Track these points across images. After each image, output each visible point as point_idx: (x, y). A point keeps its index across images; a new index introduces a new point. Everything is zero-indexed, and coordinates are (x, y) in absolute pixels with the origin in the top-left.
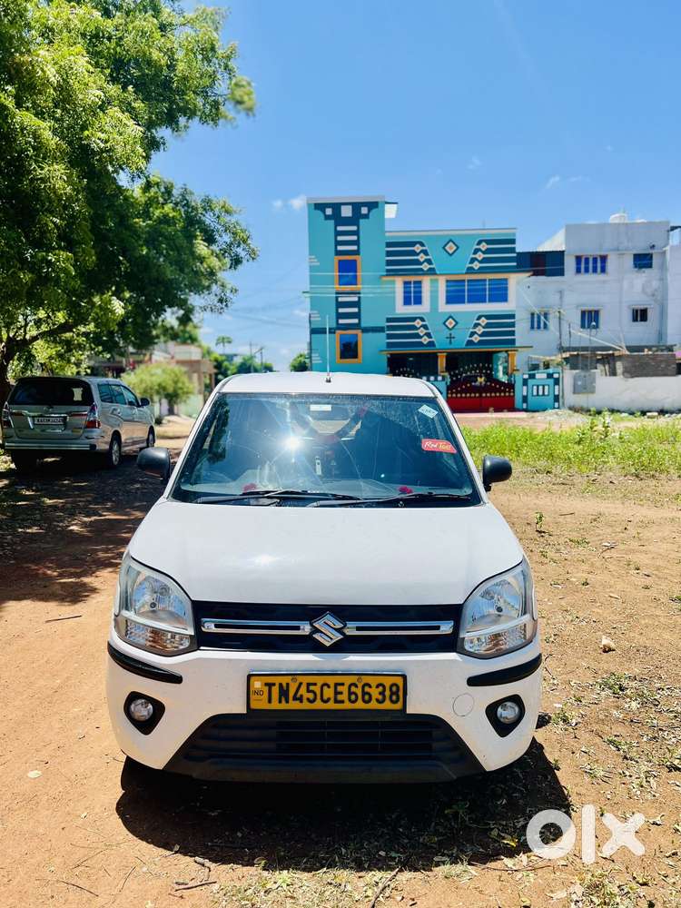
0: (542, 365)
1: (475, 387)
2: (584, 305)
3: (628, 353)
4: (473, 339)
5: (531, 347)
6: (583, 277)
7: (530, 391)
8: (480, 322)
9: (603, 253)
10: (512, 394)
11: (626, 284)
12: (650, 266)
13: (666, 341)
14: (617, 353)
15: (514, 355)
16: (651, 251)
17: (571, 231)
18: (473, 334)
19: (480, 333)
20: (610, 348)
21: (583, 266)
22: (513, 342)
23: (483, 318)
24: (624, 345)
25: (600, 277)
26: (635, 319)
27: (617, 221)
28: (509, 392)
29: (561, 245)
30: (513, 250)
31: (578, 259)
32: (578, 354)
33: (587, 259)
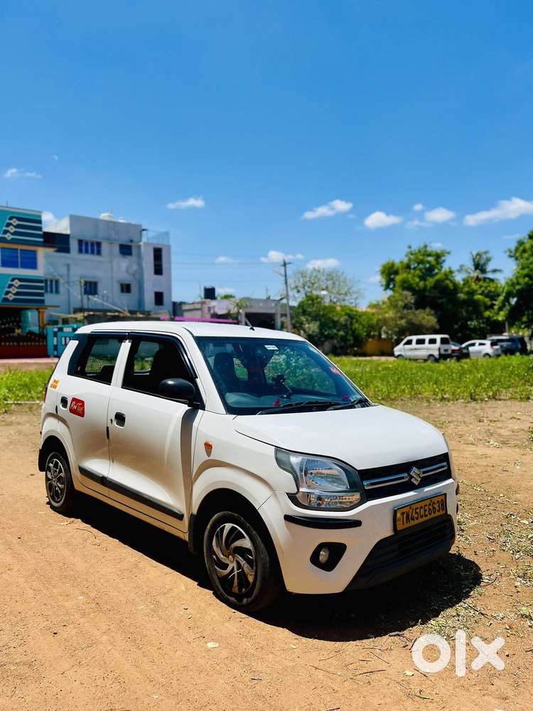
0: (60, 321)
1: (13, 337)
2: (85, 277)
3: (129, 315)
4: (8, 296)
5: (58, 307)
6: (84, 256)
7: (59, 341)
8: (14, 283)
9: (99, 240)
10: (45, 343)
11: (115, 264)
12: (130, 254)
13: (144, 308)
14: (121, 315)
15: (43, 312)
16: (130, 244)
17: (74, 220)
18: (7, 293)
19: (14, 292)
20: (116, 311)
21: (84, 248)
22: (43, 301)
23: (16, 281)
24: (126, 309)
25: (95, 258)
26: (122, 291)
27: (107, 219)
28: (43, 342)
29: (67, 229)
30: (40, 229)
31: (80, 242)
32: (94, 315)
33: (87, 244)
